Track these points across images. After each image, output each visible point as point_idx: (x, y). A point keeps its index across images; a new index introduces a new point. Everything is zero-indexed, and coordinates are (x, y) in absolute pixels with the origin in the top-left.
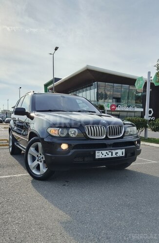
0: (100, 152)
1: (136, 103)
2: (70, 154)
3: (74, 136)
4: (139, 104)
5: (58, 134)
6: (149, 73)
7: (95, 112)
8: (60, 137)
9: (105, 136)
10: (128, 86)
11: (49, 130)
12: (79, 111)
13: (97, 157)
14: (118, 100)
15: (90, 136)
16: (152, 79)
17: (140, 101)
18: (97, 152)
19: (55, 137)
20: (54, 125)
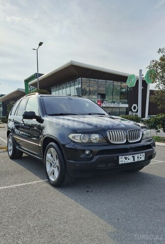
0: (124, 157)
1: (121, 99)
2: (94, 160)
3: (95, 141)
4: (124, 100)
5: (81, 139)
6: (141, 71)
7: (104, 115)
8: (83, 143)
9: (125, 140)
10: (112, 81)
11: (71, 136)
12: (90, 114)
13: (120, 163)
14: (103, 96)
15: (112, 141)
16: (144, 76)
17: (124, 97)
18: (120, 157)
19: (78, 143)
20: (75, 131)
